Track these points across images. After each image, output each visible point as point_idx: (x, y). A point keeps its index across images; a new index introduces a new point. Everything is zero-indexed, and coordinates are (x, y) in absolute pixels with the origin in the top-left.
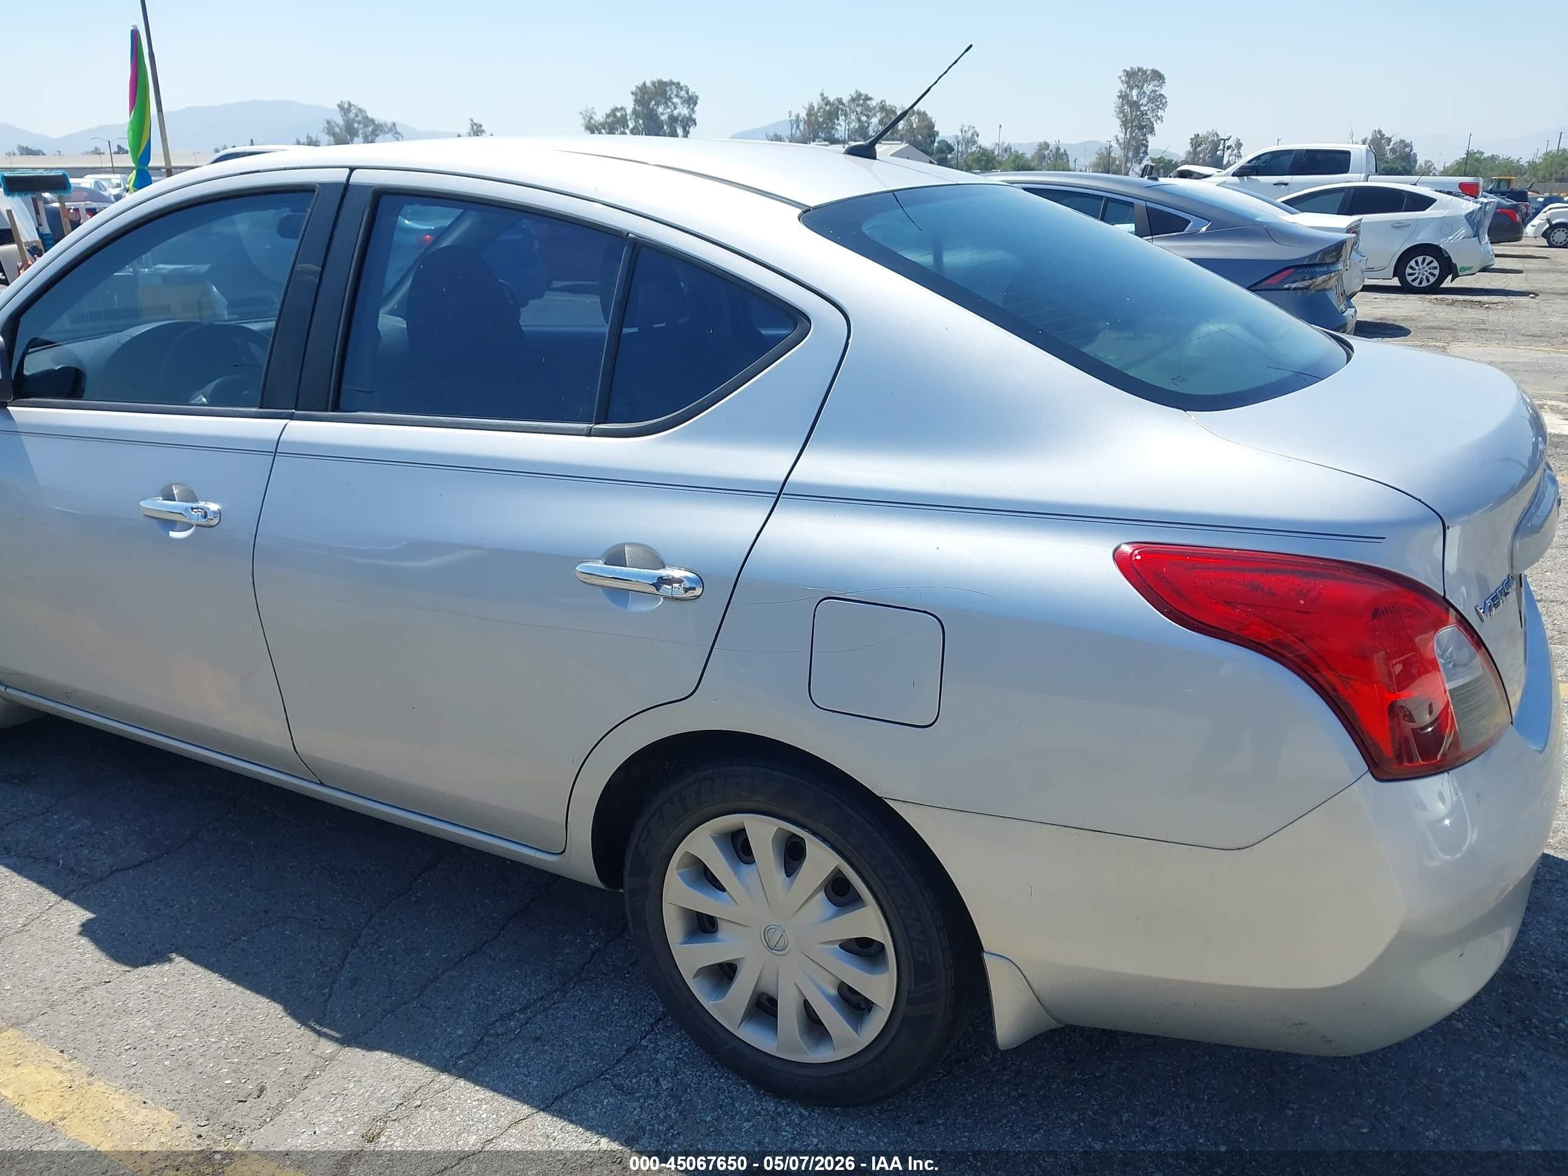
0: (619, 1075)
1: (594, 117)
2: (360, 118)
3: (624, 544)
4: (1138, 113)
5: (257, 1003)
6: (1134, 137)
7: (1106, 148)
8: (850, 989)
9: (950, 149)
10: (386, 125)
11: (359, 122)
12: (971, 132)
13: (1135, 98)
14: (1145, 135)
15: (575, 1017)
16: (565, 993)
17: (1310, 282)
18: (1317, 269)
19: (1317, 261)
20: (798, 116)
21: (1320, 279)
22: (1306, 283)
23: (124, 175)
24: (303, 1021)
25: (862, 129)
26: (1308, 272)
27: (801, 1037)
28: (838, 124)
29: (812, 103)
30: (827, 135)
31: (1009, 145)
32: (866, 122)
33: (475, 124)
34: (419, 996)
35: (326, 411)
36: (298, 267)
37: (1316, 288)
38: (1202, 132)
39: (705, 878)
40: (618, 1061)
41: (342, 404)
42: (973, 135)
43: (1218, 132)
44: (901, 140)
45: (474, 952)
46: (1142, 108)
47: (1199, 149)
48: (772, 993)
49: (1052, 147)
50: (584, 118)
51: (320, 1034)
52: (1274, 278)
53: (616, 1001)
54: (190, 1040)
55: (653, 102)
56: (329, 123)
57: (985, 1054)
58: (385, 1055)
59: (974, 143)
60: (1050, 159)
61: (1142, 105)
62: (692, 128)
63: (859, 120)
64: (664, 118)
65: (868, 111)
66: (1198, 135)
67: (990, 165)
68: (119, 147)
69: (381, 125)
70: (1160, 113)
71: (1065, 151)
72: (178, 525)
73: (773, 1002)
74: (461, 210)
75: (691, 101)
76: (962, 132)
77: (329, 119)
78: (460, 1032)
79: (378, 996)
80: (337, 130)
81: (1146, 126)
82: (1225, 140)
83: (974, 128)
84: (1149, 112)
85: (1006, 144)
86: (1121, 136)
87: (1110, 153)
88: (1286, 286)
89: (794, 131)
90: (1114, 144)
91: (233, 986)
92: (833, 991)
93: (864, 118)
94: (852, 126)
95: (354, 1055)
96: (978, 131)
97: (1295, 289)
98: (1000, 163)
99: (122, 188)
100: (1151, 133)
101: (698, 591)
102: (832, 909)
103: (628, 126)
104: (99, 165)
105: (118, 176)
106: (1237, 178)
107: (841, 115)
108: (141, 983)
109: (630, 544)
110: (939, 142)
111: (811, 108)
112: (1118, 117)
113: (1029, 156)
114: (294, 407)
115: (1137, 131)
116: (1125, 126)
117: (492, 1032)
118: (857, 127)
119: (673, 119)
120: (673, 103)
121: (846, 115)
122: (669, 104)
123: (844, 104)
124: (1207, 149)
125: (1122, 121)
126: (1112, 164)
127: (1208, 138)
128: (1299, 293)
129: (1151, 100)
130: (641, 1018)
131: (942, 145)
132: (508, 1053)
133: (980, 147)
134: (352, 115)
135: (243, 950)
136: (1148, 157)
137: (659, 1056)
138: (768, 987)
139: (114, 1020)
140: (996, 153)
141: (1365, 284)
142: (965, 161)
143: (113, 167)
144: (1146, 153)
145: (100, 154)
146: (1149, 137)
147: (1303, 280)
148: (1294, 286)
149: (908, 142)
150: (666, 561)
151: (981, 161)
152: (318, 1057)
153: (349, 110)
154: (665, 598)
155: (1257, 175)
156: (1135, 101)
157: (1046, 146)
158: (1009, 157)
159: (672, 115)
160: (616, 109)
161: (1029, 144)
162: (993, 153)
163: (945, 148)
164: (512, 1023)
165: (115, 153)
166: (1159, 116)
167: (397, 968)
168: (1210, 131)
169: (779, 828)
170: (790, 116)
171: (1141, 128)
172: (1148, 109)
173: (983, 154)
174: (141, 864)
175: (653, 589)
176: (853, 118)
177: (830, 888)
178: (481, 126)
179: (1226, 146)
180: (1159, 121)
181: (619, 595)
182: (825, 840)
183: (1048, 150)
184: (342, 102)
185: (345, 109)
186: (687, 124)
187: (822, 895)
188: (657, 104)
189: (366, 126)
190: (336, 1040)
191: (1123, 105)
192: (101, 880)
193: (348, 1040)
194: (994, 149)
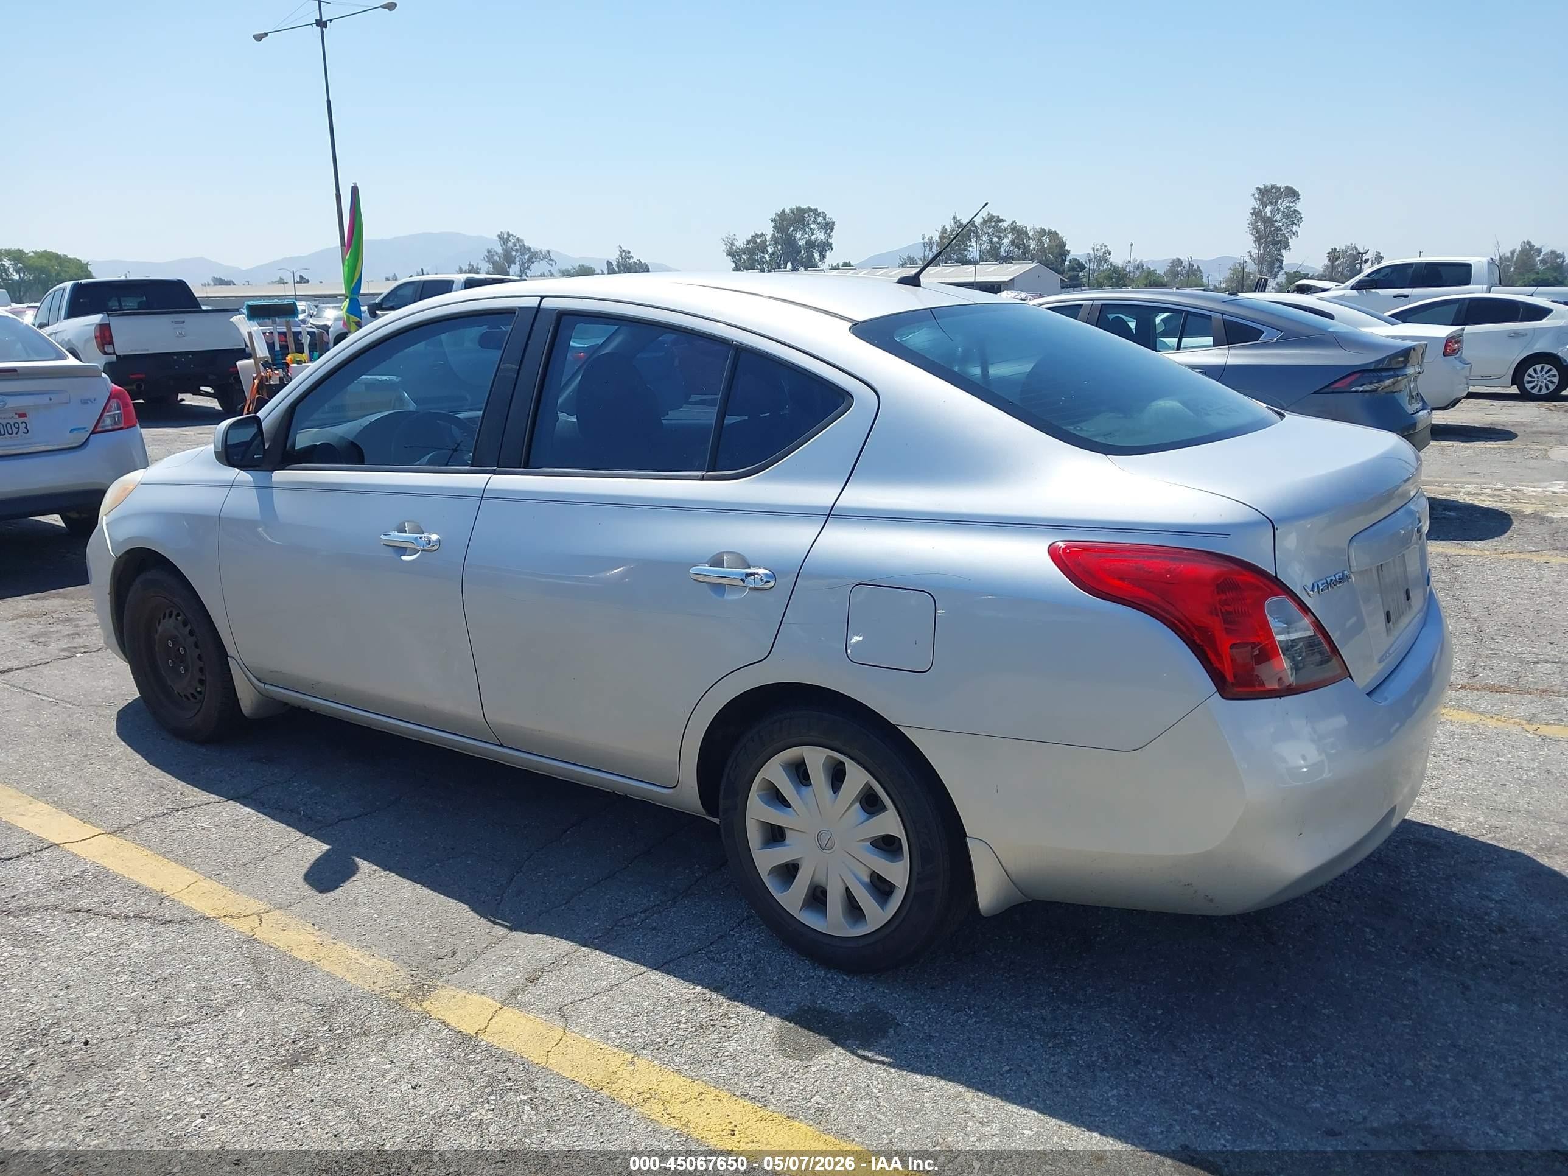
0: (712, 951)
1: (736, 243)
2: (518, 247)
3: (723, 553)
4: (1272, 229)
5: (449, 903)
6: (1268, 252)
7: (1240, 264)
8: (879, 876)
9: (1082, 267)
10: (541, 253)
11: (517, 251)
12: (1104, 250)
13: (1269, 214)
14: (1279, 250)
15: (682, 917)
16: (676, 902)
17: (1377, 385)
18: (1384, 374)
19: (1385, 365)
20: (931, 239)
21: (1388, 382)
22: (1373, 386)
23: (309, 303)
24: (483, 915)
25: (994, 250)
26: (1374, 377)
27: (844, 917)
28: (970, 246)
29: (945, 226)
30: (959, 256)
31: (1141, 262)
32: (998, 243)
33: (624, 251)
34: (566, 903)
35: (520, 468)
36: (502, 367)
37: (1386, 390)
38: (1340, 246)
39: (777, 798)
40: (712, 943)
41: (530, 464)
42: (1105, 253)
43: (1357, 246)
44: (1032, 260)
45: (609, 877)
46: (1276, 224)
47: (1337, 263)
48: (823, 884)
49: (1185, 264)
50: (726, 245)
51: (494, 923)
52: (1342, 381)
53: (713, 908)
54: (402, 922)
55: (792, 229)
56: (489, 252)
57: (989, 950)
58: (541, 936)
59: (1106, 261)
60: (1182, 275)
61: (1276, 221)
62: (828, 252)
63: (991, 242)
64: (802, 243)
65: (1000, 233)
66: (1336, 249)
67: (1122, 282)
68: (301, 277)
69: (537, 252)
70: (1295, 228)
71: (1198, 267)
72: (408, 551)
73: (824, 892)
74: (617, 327)
75: (828, 226)
76: (1094, 250)
77: (490, 248)
78: (596, 924)
79: (536, 902)
80: (496, 258)
81: (1280, 241)
82: (1362, 254)
83: (1105, 246)
84: (1283, 228)
85: (1138, 262)
86: (1255, 251)
87: (1244, 269)
88: (1353, 389)
89: (926, 254)
90: (1248, 259)
91: (431, 892)
92: (867, 880)
93: (995, 240)
94: (983, 247)
95: (521, 938)
96: (1110, 250)
97: (1362, 391)
98: (1132, 280)
99: (307, 313)
100: (1286, 248)
101: (772, 583)
102: (863, 815)
103: (768, 252)
104: (284, 294)
105: (304, 303)
106: (1355, 291)
107: (974, 237)
108: (365, 888)
109: (727, 552)
110: (1070, 261)
111: (944, 230)
112: (1252, 234)
113: (1161, 271)
114: (496, 464)
115: (1271, 246)
116: (1259, 241)
117: (620, 924)
118: (988, 248)
119: (810, 244)
120: (811, 229)
121: (977, 237)
122: (807, 230)
123: (976, 227)
124: (1346, 263)
125: (1256, 237)
126: (1247, 279)
127: (1347, 252)
128: (1367, 395)
129: (1286, 216)
130: (731, 918)
131: (1074, 263)
132: (631, 937)
133: (1111, 265)
134: (510, 244)
135: (437, 871)
136: (1283, 272)
137: (742, 941)
138: (820, 879)
139: (348, 908)
140: (1128, 270)
141: (1469, 391)
142: (1096, 279)
143: (296, 295)
144: (1281, 268)
145: (284, 283)
146: (1284, 252)
147: (1371, 383)
148: (1361, 389)
149: (1040, 262)
150: (751, 564)
151: (1112, 279)
152: (493, 936)
153: (508, 239)
154: (750, 589)
155: (1376, 288)
156: (1269, 217)
157: (1179, 262)
158: (1141, 273)
159: (809, 240)
160: (757, 236)
161: (1163, 261)
162: (1125, 270)
163: (1076, 266)
164: (635, 919)
165: (298, 282)
166: (1294, 231)
167: (551, 886)
168: (1349, 244)
169: (828, 756)
170: (923, 239)
171: (1275, 243)
172: (1283, 225)
173: (1114, 272)
174: (360, 816)
175: (741, 583)
176: (984, 239)
177: (864, 800)
178: (629, 252)
179: (1364, 259)
180: (1293, 237)
181: (718, 588)
182: (859, 763)
183: (1181, 266)
184: (501, 232)
185: (504, 239)
186: (824, 248)
187: (858, 805)
188: (796, 230)
189: (523, 254)
190: (506, 927)
191: (1256, 222)
192: (331, 825)
193: (513, 928)
194: (1126, 266)
